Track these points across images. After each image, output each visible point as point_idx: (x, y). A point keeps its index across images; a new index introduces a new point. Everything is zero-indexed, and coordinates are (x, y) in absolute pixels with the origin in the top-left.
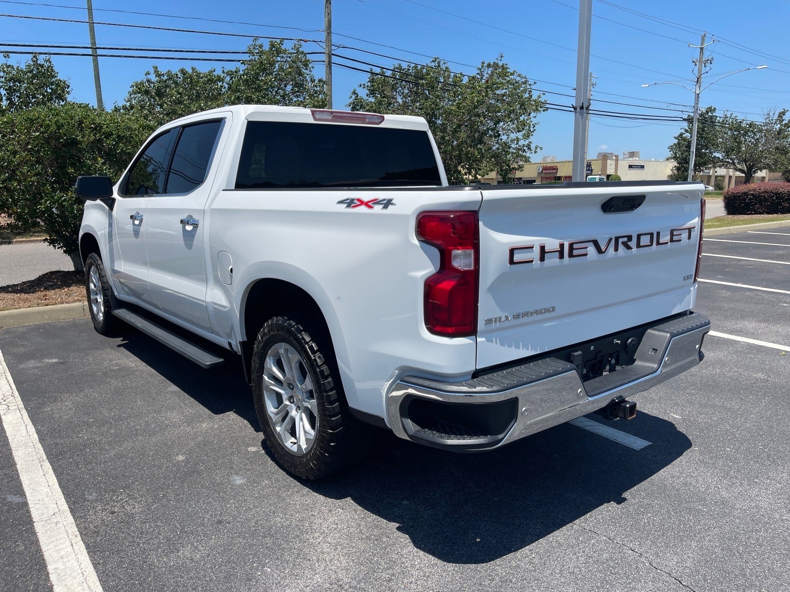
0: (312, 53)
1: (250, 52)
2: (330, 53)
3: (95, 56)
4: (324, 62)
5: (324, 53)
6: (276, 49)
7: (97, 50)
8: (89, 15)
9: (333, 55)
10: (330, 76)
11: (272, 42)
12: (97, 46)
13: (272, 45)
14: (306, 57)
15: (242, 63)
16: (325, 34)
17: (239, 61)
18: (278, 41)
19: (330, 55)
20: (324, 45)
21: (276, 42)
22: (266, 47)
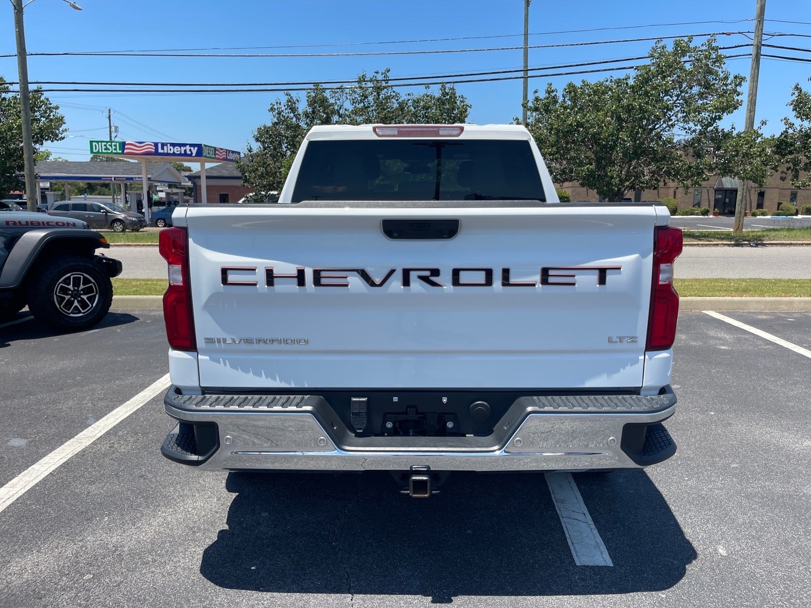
0: (736, 47)
1: (652, 56)
2: (759, 45)
3: (526, 78)
4: (751, 55)
5: (752, 45)
6: (681, 49)
7: (528, 71)
8: (524, 40)
9: (764, 45)
10: (756, 71)
11: (676, 40)
12: (529, 68)
13: (677, 44)
14: (718, 53)
15: (635, 69)
16: (755, 23)
17: (633, 67)
18: (686, 39)
19: (758, 48)
20: (752, 36)
21: (682, 41)
22: (670, 48)
